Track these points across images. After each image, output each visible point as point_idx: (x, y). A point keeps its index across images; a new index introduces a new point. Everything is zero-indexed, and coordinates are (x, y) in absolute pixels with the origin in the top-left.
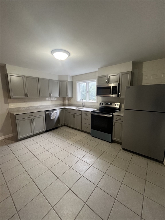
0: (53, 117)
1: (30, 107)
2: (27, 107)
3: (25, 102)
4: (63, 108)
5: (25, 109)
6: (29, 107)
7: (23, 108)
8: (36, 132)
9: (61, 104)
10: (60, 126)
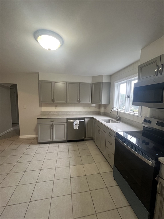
0: (75, 127)
1: (60, 112)
2: (56, 112)
3: (56, 106)
4: (92, 117)
5: (55, 113)
6: (58, 112)
7: (53, 112)
8: (55, 139)
9: (95, 112)
10: (85, 138)
